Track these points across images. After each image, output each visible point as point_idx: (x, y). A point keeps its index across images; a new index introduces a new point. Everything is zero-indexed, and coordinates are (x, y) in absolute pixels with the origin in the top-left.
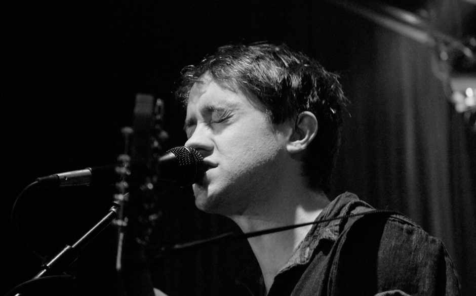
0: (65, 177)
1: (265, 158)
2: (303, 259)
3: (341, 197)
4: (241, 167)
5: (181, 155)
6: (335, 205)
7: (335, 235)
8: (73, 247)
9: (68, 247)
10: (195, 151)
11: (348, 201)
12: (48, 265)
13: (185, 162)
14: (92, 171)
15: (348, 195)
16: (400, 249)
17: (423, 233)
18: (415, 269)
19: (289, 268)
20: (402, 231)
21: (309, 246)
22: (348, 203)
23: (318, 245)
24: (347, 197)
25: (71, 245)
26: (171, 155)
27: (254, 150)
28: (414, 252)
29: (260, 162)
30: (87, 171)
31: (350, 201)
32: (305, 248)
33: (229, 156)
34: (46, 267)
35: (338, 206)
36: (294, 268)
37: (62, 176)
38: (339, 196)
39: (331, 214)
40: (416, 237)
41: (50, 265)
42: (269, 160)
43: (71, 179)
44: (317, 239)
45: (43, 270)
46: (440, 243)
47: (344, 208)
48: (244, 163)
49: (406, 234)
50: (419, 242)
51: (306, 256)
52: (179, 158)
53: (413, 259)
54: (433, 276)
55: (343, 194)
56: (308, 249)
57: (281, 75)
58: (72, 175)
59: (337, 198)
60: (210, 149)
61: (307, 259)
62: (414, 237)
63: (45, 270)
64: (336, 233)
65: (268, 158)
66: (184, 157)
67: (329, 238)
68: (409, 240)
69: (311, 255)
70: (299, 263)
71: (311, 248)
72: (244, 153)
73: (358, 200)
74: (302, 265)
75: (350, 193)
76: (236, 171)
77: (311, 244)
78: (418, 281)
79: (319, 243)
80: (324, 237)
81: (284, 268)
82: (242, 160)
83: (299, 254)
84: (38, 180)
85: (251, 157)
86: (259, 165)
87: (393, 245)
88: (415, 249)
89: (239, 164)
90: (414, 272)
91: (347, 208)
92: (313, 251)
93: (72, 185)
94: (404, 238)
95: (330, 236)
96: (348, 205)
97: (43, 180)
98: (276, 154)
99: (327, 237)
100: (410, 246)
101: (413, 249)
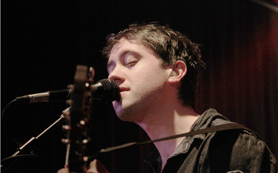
0: (33, 97)
1: (157, 86)
2: (184, 150)
3: (207, 112)
4: (143, 90)
5: (105, 84)
6: (203, 117)
7: (203, 136)
8: (36, 138)
9: (33, 138)
10: (114, 82)
11: (211, 115)
12: (21, 149)
13: (107, 88)
14: (50, 94)
15: (211, 111)
16: (241, 148)
17: (254, 140)
18: (249, 161)
19: (175, 155)
20: (242, 138)
21: (188, 142)
22: (211, 116)
23: (193, 142)
24: (211, 112)
25: (35, 137)
26: (99, 84)
27: (151, 81)
28: (249, 150)
29: (154, 88)
30: (47, 94)
31: (212, 115)
32: (185, 143)
33: (136, 83)
34: (19, 150)
35: (205, 118)
36: (179, 155)
37: (31, 96)
38: (206, 112)
39: (201, 123)
40: (251, 141)
41: (22, 149)
42: (160, 87)
43: (36, 98)
44: (192, 138)
45: (17, 151)
46: (264, 145)
47: (209, 119)
48: (145, 88)
49: (244, 140)
50: (252, 145)
51: (186, 148)
52: (104, 86)
53: (248, 154)
54: (259, 165)
55: (208, 110)
56: (187, 144)
57: (166, 39)
58: (37, 96)
59: (205, 112)
60: (123, 80)
61: (187, 150)
62: (249, 142)
63: (19, 152)
64: (204, 135)
65: (159, 86)
66: (107, 85)
67: (200, 138)
68: (246, 143)
69: (189, 148)
70: (182, 152)
71: (189, 143)
72: (145, 82)
73: (217, 114)
74: (183, 154)
75: (212, 110)
76: (140, 92)
77: (189, 141)
78: (250, 168)
79: (194, 140)
80: (197, 137)
81: (173, 154)
82: (144, 86)
83: (182, 147)
84: (16, 99)
85: (149, 85)
86: (154, 90)
87: (237, 145)
88: (250, 148)
89: (142, 89)
90: (248, 162)
91: (210, 119)
92: (190, 145)
93: (37, 102)
94: (243, 142)
95: (200, 137)
96: (211, 118)
97: (19, 99)
98: (163, 84)
99: (198, 137)
100: (246, 147)
101: (248, 148)
